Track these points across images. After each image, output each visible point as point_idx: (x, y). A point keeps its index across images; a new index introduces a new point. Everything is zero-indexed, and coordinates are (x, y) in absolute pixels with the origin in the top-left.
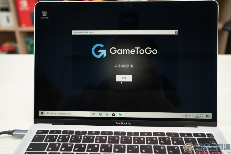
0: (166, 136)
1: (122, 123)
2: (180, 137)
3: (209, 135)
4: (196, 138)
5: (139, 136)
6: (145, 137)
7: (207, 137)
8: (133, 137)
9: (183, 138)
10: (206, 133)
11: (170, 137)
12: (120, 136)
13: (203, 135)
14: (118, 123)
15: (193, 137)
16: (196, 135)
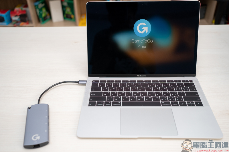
0: (167, 82)
1: (141, 76)
2: (174, 82)
3: (190, 81)
4: (183, 83)
5: (152, 83)
6: (155, 83)
7: (189, 82)
8: (148, 83)
9: (176, 83)
10: (189, 80)
11: (169, 83)
12: (141, 83)
13: (187, 81)
14: (138, 76)
15: (182, 82)
16: (183, 81)
